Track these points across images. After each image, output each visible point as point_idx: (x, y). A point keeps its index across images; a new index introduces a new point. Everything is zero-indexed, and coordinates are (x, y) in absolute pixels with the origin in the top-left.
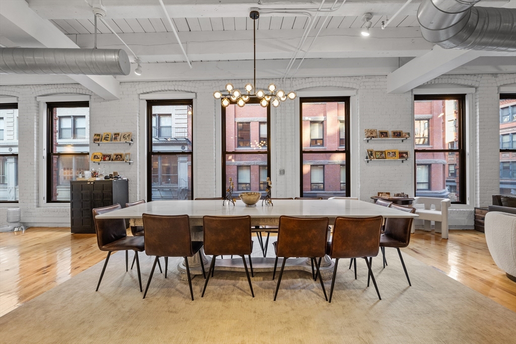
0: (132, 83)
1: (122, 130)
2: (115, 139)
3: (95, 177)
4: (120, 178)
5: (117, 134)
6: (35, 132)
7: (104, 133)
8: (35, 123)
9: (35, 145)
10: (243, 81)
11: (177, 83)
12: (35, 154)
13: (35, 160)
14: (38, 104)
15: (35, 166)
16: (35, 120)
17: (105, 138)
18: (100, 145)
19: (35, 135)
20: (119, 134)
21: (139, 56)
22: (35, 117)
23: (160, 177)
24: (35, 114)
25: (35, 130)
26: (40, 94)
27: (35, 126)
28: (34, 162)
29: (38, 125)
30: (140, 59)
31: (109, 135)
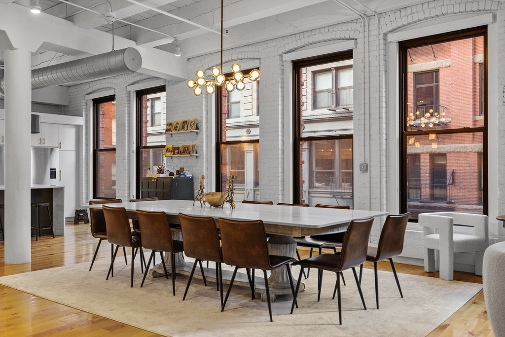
0: (198, 58)
1: (189, 117)
2: (183, 128)
3: (160, 173)
4: (184, 174)
5: (185, 122)
6: (126, 125)
7: (175, 122)
8: (126, 115)
9: (126, 138)
10: (314, 32)
11: (241, 50)
12: (126, 148)
13: (126, 154)
14: (129, 93)
15: (126, 161)
16: (126, 112)
17: (175, 127)
18: (173, 135)
19: (126, 128)
20: (186, 122)
21: (175, 36)
22: (126, 108)
23: (337, 174)
24: (126, 105)
25: (126, 122)
26: (129, 83)
27: (126, 118)
28: (125, 157)
29: (129, 117)
30: (177, 39)
31: (178, 124)
